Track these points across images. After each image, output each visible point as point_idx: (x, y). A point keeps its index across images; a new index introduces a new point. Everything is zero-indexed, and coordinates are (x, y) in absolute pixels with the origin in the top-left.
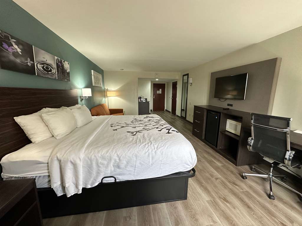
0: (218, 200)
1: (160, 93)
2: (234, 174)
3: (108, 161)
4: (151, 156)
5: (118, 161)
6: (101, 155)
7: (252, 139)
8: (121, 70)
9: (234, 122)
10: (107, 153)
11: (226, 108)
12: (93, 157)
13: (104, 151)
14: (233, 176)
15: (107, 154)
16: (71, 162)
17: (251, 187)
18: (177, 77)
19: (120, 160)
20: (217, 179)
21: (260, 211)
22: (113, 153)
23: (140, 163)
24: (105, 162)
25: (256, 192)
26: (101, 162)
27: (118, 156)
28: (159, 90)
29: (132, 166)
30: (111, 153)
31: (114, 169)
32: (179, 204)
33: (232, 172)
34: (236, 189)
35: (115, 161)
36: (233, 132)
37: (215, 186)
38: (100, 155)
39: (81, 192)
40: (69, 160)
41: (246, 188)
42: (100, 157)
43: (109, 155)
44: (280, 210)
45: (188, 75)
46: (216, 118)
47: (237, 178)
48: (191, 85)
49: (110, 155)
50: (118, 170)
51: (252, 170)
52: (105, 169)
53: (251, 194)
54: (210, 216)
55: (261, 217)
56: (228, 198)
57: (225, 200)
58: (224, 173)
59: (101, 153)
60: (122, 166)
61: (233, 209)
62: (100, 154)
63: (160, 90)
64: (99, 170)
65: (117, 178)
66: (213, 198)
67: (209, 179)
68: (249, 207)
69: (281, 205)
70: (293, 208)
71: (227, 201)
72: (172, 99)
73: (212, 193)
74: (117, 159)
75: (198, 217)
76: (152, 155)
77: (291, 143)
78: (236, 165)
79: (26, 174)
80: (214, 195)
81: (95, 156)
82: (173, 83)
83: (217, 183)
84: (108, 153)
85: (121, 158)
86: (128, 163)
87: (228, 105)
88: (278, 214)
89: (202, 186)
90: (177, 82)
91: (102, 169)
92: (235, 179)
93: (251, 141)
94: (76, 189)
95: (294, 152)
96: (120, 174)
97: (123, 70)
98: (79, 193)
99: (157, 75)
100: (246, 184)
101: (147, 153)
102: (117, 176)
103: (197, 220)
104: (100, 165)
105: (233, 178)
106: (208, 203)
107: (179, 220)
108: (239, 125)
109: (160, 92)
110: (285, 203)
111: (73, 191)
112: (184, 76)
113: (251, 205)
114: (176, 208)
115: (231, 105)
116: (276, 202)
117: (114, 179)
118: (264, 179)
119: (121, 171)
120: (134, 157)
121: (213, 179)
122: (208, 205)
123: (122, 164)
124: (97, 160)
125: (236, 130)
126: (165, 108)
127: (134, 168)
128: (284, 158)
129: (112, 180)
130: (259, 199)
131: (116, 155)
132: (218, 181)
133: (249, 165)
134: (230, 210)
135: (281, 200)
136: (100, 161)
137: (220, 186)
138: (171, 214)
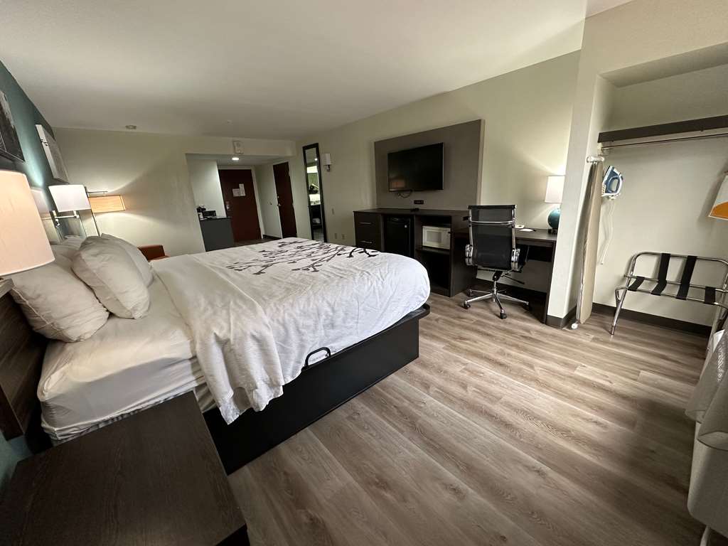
0: (453, 342)
1: (243, 194)
2: (454, 308)
3: (314, 319)
4: (377, 291)
5: (331, 314)
6: (300, 310)
7: (471, 246)
8: (127, 127)
9: (434, 229)
10: (309, 305)
11: (412, 208)
12: (287, 317)
13: (302, 301)
14: (452, 310)
15: (311, 306)
16: (253, 337)
17: (478, 315)
18: (288, 152)
19: (333, 311)
20: (437, 320)
21: (500, 335)
22: (320, 301)
23: (364, 309)
24: (311, 322)
25: (486, 317)
26: (303, 325)
27: (329, 305)
28: (239, 188)
29: (353, 318)
30: (316, 302)
31: (325, 332)
32: (412, 366)
33: (449, 306)
34: (464, 323)
35: (327, 315)
36: (435, 245)
37: (441, 329)
38: (298, 312)
39: (282, 393)
40: (248, 333)
41: (475, 318)
42: (300, 315)
43: (315, 307)
44: (515, 326)
45: (316, 146)
46: (406, 226)
47: (458, 310)
48: (329, 170)
49: (316, 305)
50: (333, 333)
51: (469, 296)
52: (311, 335)
53: (483, 322)
54: (457, 361)
55: (504, 339)
56: (463, 336)
57: (461, 338)
58: (441, 310)
59: (299, 307)
60: (339, 321)
61: (474, 344)
62: (297, 308)
63: (242, 186)
64: (302, 340)
65: (332, 347)
66: (448, 342)
67: (429, 324)
68: (488, 335)
69: (514, 321)
70: (524, 319)
71: (465, 339)
72: (279, 207)
73: (443, 337)
74: (329, 310)
75: (445, 368)
76: (378, 289)
77: (516, 239)
78: (449, 297)
79: (139, 402)
80: (446, 338)
81: (290, 315)
82: (274, 166)
83: (440, 323)
84: (312, 304)
85: (336, 308)
86: (346, 314)
87: (416, 202)
88: (515, 330)
89: (426, 335)
90: (287, 163)
91: (308, 337)
92: (458, 312)
93: (470, 251)
94: (270, 391)
95: (519, 250)
96: (335, 340)
97: (135, 127)
98: (279, 396)
99: (239, 145)
100: (471, 313)
101: (372, 288)
102: (332, 345)
103: (445, 372)
104: (303, 330)
105: (454, 312)
106: (446, 349)
107: (426, 382)
108: (445, 233)
109: (240, 191)
110: (516, 318)
111: (267, 397)
112: (305, 148)
113: (490, 332)
114: (411, 372)
115: (421, 202)
116: (508, 320)
117: (326, 352)
118: (486, 301)
119: (338, 330)
120: (354, 299)
121: (433, 322)
122: (446, 351)
123: (339, 317)
124: (296, 322)
125: (439, 241)
126: (263, 233)
127: (356, 321)
128: (511, 261)
129: (322, 356)
130: (492, 323)
131: (325, 304)
132: (440, 322)
133: (463, 291)
134: (473, 346)
135: (511, 316)
136: (301, 321)
137: (446, 327)
138: (411, 381)
